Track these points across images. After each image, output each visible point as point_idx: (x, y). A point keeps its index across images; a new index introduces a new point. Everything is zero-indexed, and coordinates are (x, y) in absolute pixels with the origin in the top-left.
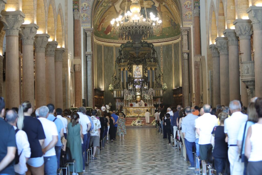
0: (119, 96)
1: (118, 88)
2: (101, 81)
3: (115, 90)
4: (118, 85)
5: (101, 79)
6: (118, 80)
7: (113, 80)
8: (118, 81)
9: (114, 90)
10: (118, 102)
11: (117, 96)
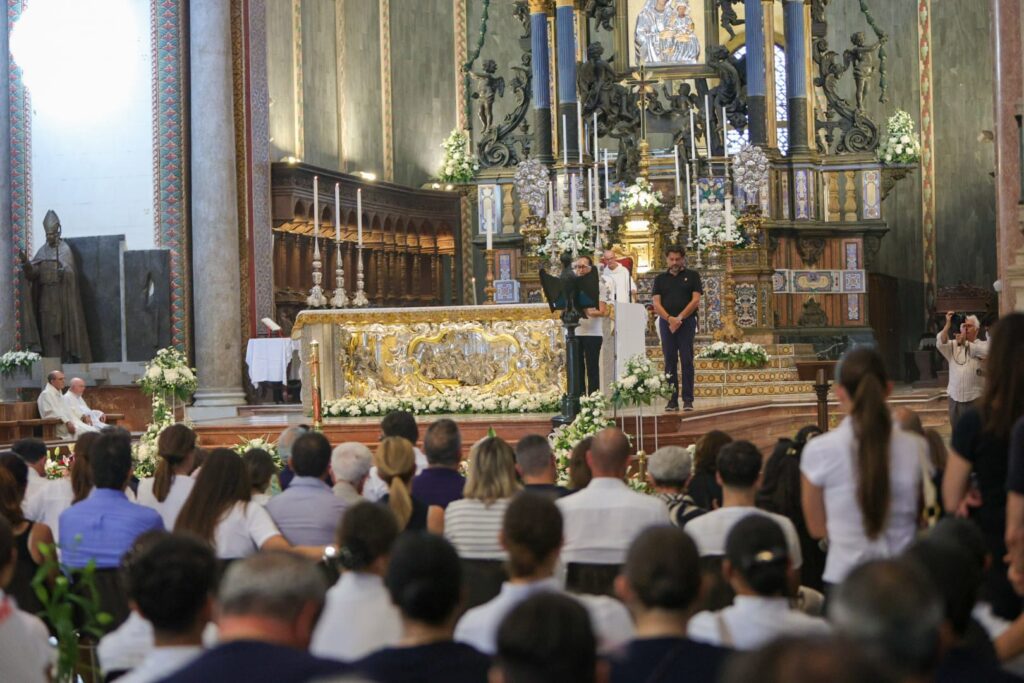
1: (512, 157)
4: (517, 132)
6: (509, 91)
8: (509, 101)
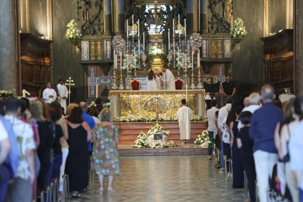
0: (96, 57)
1: (94, 31)
2: (41, 11)
3: (86, 40)
4: (96, 22)
5: (41, 4)
6: (93, 7)
7: (81, 8)
8: (94, 10)
9: (81, 39)
10: (96, 75)
11: (93, 58)
